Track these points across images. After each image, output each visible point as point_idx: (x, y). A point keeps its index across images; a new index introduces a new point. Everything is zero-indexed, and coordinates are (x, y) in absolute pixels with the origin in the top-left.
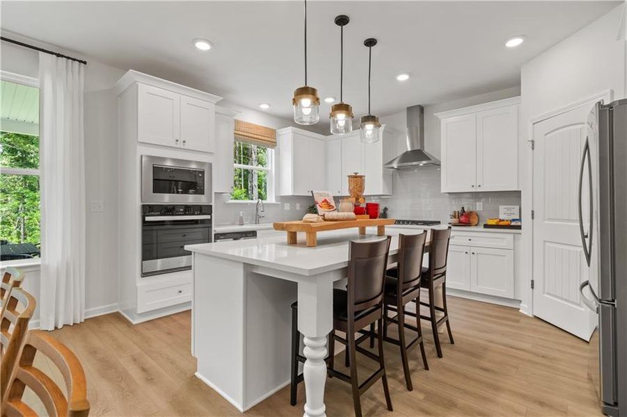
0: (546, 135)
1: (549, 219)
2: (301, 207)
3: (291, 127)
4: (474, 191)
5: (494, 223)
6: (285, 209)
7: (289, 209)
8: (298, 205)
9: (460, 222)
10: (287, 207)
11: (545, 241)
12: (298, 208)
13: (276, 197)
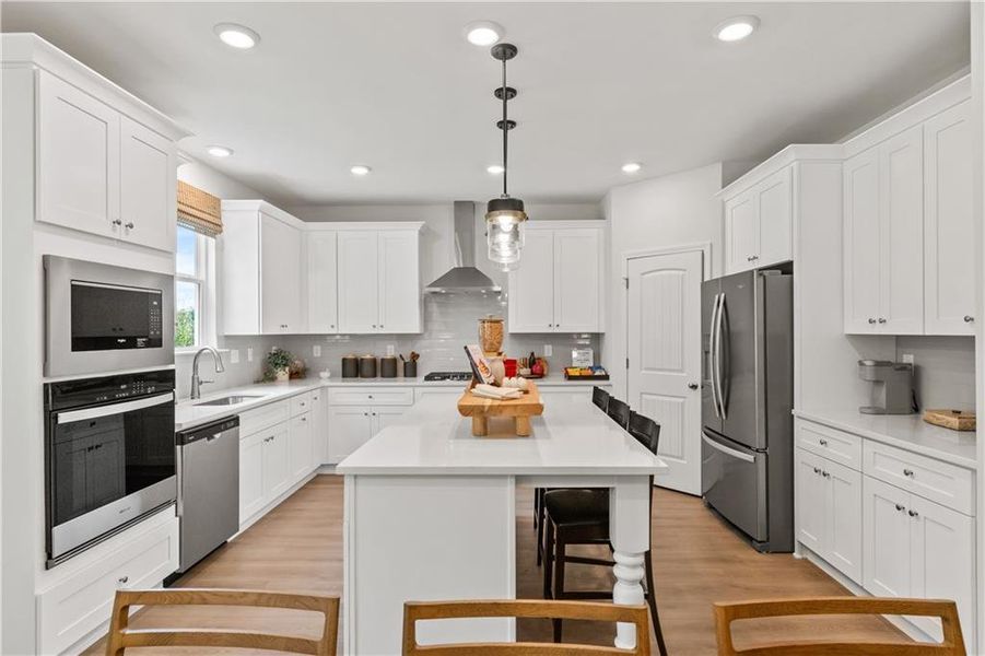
0: (643, 274)
1: (647, 369)
2: (254, 354)
3: (261, 201)
4: (550, 331)
5: (577, 374)
6: (233, 362)
7: (237, 361)
8: (250, 351)
9: (532, 373)
10: (235, 357)
11: (642, 393)
12: (250, 359)
13: (219, 337)
